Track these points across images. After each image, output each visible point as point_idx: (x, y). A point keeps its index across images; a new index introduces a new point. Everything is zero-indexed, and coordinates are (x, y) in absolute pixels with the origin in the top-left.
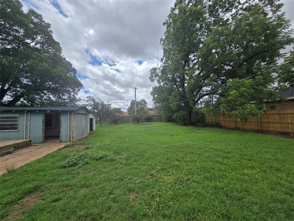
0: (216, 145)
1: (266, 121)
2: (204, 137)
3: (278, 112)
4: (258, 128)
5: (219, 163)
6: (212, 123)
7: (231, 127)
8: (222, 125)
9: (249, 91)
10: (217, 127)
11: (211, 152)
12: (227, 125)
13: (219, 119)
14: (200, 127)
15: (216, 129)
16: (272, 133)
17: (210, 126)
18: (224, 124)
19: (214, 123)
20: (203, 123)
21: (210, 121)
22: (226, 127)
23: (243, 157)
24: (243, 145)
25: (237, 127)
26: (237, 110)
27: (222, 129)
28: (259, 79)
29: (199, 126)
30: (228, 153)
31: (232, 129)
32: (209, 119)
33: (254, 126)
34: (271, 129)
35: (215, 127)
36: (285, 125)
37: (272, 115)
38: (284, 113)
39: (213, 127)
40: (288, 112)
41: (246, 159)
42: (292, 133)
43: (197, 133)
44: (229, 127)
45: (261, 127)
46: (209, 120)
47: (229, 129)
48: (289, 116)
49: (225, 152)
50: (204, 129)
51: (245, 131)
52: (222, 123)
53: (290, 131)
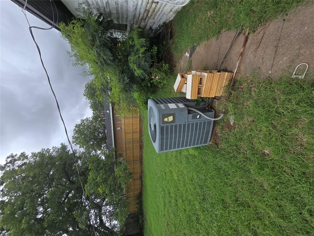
0: (160, 203)
1: (132, 158)
2: (154, 216)
3: (124, 151)
4: (139, 163)
5: (177, 202)
6: (137, 203)
7: (140, 183)
8: (139, 192)
9: (101, 174)
10: (141, 197)
11: (168, 210)
12: (138, 187)
13: (133, 196)
14: (144, 219)
15: (144, 199)
16: (141, 154)
17: (142, 205)
18: (137, 191)
19: (137, 202)
20: (138, 215)
21: (136, 206)
22: (140, 188)
23: (164, 178)
24: (154, 176)
25: (139, 178)
26: (120, 182)
27: (143, 192)
28: (92, 166)
29: (143, 221)
30: (164, 191)
31: (141, 183)
32: (133, 208)
33: (138, 165)
34: (138, 154)
35: (142, 200)
36: (135, 147)
37: (127, 154)
38: (125, 148)
39: (142, 202)
40: (124, 146)
41: (166, 176)
42: (140, 144)
43: (151, 225)
44: (141, 185)
45: (138, 160)
46: (135, 208)
47: (142, 185)
48: (127, 146)
49: (165, 194)
50: (145, 214)
51: (142, 172)
52: (137, 192)
53: (139, 145)
